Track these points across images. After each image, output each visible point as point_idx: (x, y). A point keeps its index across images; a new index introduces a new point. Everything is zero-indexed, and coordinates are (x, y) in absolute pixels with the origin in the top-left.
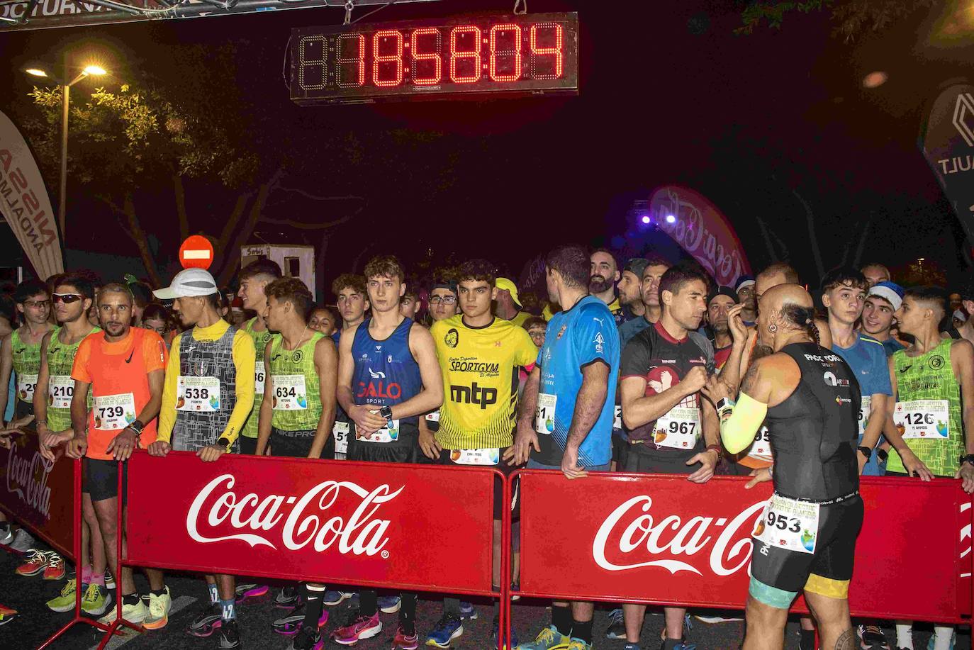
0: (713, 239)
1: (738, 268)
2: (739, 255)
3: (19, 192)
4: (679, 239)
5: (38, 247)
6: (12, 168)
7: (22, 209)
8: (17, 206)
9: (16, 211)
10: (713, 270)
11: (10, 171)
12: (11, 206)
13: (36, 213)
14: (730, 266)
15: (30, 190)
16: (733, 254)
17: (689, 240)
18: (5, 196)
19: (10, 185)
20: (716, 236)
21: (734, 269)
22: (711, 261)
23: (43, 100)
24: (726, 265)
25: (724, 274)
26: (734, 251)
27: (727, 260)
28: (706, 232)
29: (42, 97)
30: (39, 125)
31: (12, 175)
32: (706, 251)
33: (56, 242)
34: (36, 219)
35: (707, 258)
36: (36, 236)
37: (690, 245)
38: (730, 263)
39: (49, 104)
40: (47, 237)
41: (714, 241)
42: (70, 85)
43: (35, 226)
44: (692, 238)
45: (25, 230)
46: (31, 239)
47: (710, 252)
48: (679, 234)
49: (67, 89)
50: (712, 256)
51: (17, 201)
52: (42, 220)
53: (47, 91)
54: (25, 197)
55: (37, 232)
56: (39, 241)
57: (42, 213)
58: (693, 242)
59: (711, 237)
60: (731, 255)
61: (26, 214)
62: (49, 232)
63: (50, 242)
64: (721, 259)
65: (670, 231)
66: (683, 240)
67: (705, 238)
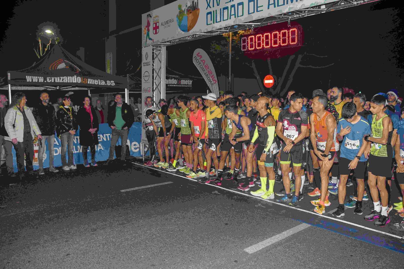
3: (207, 70)
5: (212, 84)
6: (205, 64)
7: (208, 75)
8: (206, 74)
9: (206, 75)
11: (205, 65)
12: (205, 74)
13: (211, 75)
15: (210, 70)
18: (203, 72)
19: (205, 69)
31: (205, 66)
33: (217, 83)
36: (211, 82)
40: (214, 82)
43: (211, 79)
45: (208, 80)
46: (210, 82)
52: (213, 77)
54: (209, 71)
55: (212, 80)
56: (212, 83)
57: (213, 75)
62: (215, 80)
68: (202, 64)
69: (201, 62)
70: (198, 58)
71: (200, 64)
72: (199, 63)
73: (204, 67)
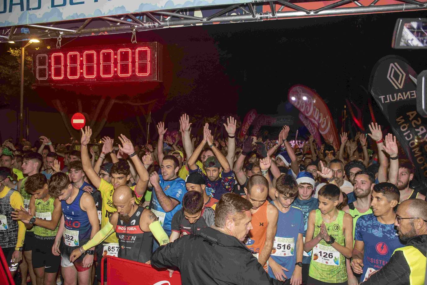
0: (318, 111)
1: (329, 124)
2: (330, 118)
4: (302, 110)
10: (317, 124)
14: (325, 124)
16: (327, 118)
17: (306, 110)
20: (319, 109)
21: (327, 125)
22: (317, 121)
23: (14, 53)
24: (324, 122)
25: (323, 127)
26: (328, 116)
27: (324, 120)
28: (315, 107)
29: (14, 52)
30: (15, 64)
32: (315, 116)
35: (314, 119)
37: (307, 113)
38: (325, 121)
39: (16, 55)
42: (24, 47)
44: (308, 110)
47: (316, 117)
48: (302, 108)
49: (23, 49)
50: (317, 118)
53: (16, 50)
59: (317, 110)
60: (326, 117)
64: (321, 120)
65: (298, 107)
66: (304, 111)
67: (314, 110)
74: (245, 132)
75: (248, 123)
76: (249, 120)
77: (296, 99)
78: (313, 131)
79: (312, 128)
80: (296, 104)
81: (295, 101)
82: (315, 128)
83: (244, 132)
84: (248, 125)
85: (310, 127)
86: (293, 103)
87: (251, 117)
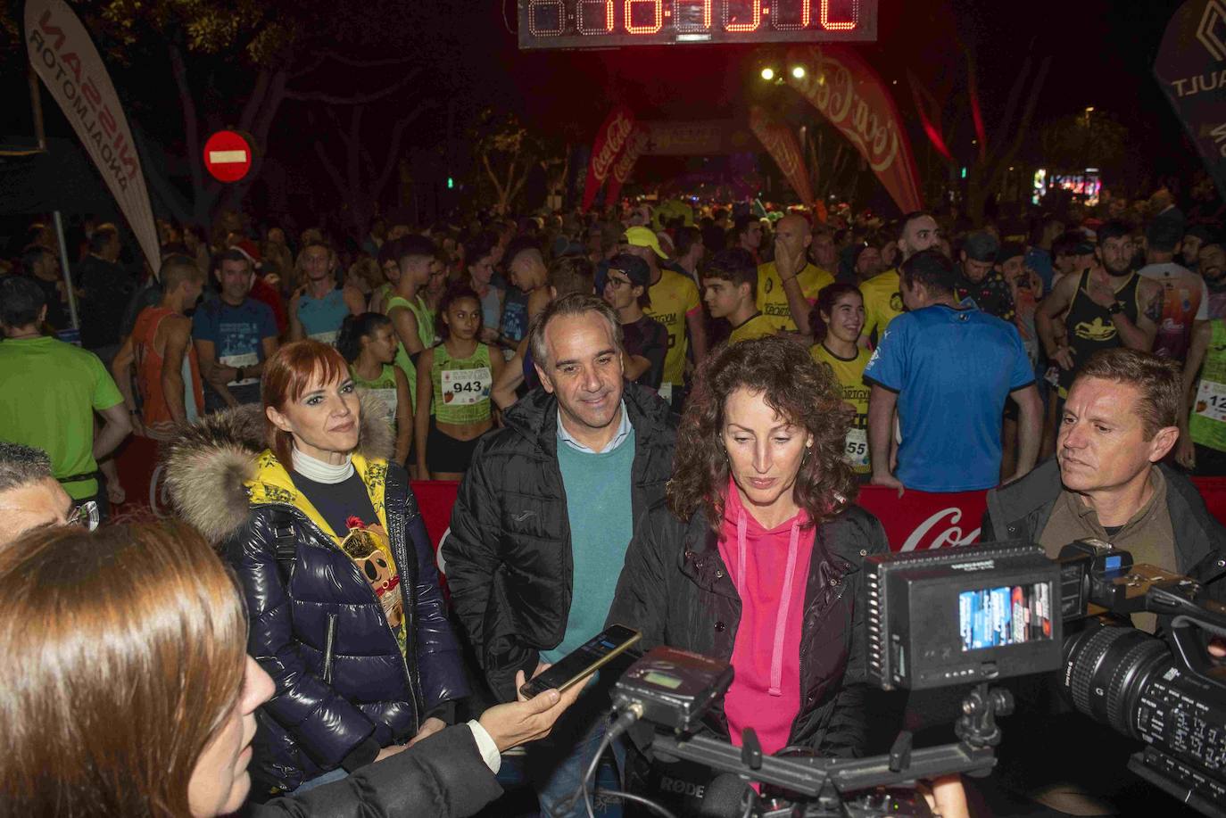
0: (864, 108)
1: (895, 144)
2: (897, 127)
3: (94, 110)
4: (822, 106)
5: (123, 181)
6: (84, 80)
7: (99, 133)
8: (95, 130)
9: (94, 136)
10: (862, 144)
11: (82, 82)
12: (90, 130)
13: (115, 136)
14: (884, 142)
15: (106, 109)
16: (889, 125)
17: (834, 106)
18: (82, 118)
19: (84, 102)
20: (868, 102)
21: (889, 146)
22: (861, 135)
24: (880, 140)
25: (878, 150)
26: (892, 121)
27: (882, 132)
28: (856, 97)
31: (85, 88)
32: (856, 122)
33: (139, 172)
34: (117, 145)
35: (855, 129)
36: (118, 169)
37: (836, 113)
38: (885, 137)
40: (130, 168)
41: (866, 109)
43: (116, 153)
44: (838, 105)
45: (107, 161)
46: (113, 172)
47: (860, 123)
48: (822, 100)
50: (862, 127)
51: (94, 124)
52: (122, 145)
54: (101, 116)
55: (118, 162)
56: (122, 174)
57: (120, 138)
58: (840, 111)
59: (862, 104)
60: (886, 126)
61: (105, 137)
62: (131, 162)
63: (133, 174)
64: (875, 131)
65: (811, 95)
66: (827, 108)
67: (854, 105)
68: (70, 76)
69: (66, 66)
70: (50, 41)
71: (63, 79)
72: (57, 69)
73: (79, 91)
74: (600, 174)
75: (609, 146)
76: (612, 138)
77: (806, 75)
78: (790, 164)
79: (787, 156)
80: (803, 90)
81: (802, 81)
82: (794, 157)
83: (596, 174)
84: (609, 153)
85: (781, 154)
86: (796, 86)
87: (616, 129)
